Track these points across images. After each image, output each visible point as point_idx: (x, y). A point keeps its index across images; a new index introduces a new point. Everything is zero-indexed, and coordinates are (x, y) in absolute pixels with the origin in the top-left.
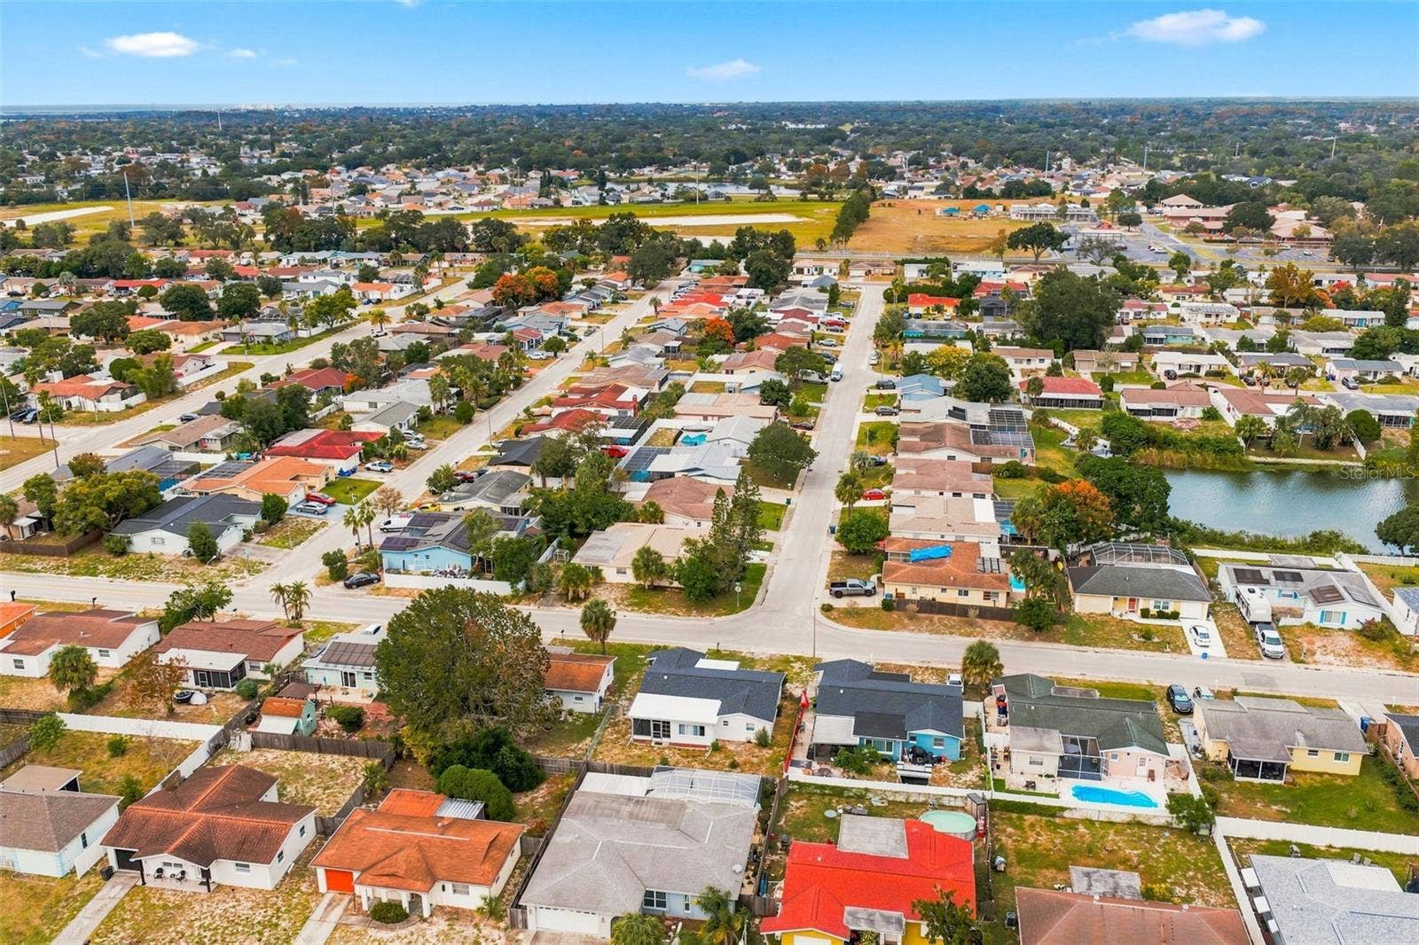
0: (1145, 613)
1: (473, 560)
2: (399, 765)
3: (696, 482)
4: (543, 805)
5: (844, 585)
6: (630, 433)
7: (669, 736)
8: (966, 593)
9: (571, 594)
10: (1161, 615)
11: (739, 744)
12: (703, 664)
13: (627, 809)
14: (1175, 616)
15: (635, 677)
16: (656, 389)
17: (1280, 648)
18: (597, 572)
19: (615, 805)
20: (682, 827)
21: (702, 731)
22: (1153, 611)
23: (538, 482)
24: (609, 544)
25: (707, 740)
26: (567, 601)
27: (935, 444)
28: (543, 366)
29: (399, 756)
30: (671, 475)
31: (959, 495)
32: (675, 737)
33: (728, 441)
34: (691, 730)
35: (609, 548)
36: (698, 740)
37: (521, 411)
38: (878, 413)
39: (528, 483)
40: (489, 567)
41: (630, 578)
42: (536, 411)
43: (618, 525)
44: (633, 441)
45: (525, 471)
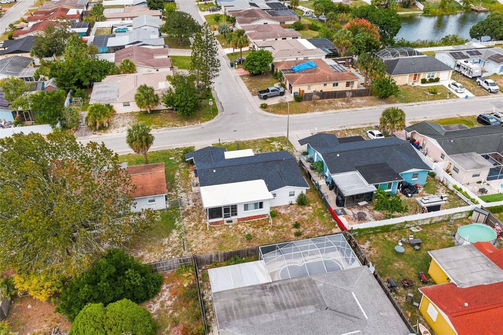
0: (424, 81)
1: (14, 113)
2: (17, 305)
3: (143, 48)
4: (175, 308)
5: (268, 91)
6: (85, 30)
7: (236, 214)
8: (337, 85)
9: (98, 125)
10: (431, 81)
11: (286, 207)
12: (228, 155)
13: (269, 299)
14: (437, 80)
15: (178, 174)
16: (85, 9)
17: (497, 87)
18: (109, 107)
19: (256, 299)
20: (328, 304)
21: (261, 205)
22: (428, 79)
23: (37, 61)
24: (109, 89)
25: (266, 210)
26: (96, 130)
27: (255, 18)
28: (10, 6)
29: (14, 297)
30: (122, 47)
31: (286, 39)
32: (242, 213)
33: (145, 28)
34: (253, 206)
35: (111, 91)
36: (259, 212)
37: (7, 26)
38: (210, 11)
39: (31, 62)
40: (27, 116)
41: (134, 108)
42: (18, 26)
43: (108, 78)
44: (88, 34)
45: (28, 55)
